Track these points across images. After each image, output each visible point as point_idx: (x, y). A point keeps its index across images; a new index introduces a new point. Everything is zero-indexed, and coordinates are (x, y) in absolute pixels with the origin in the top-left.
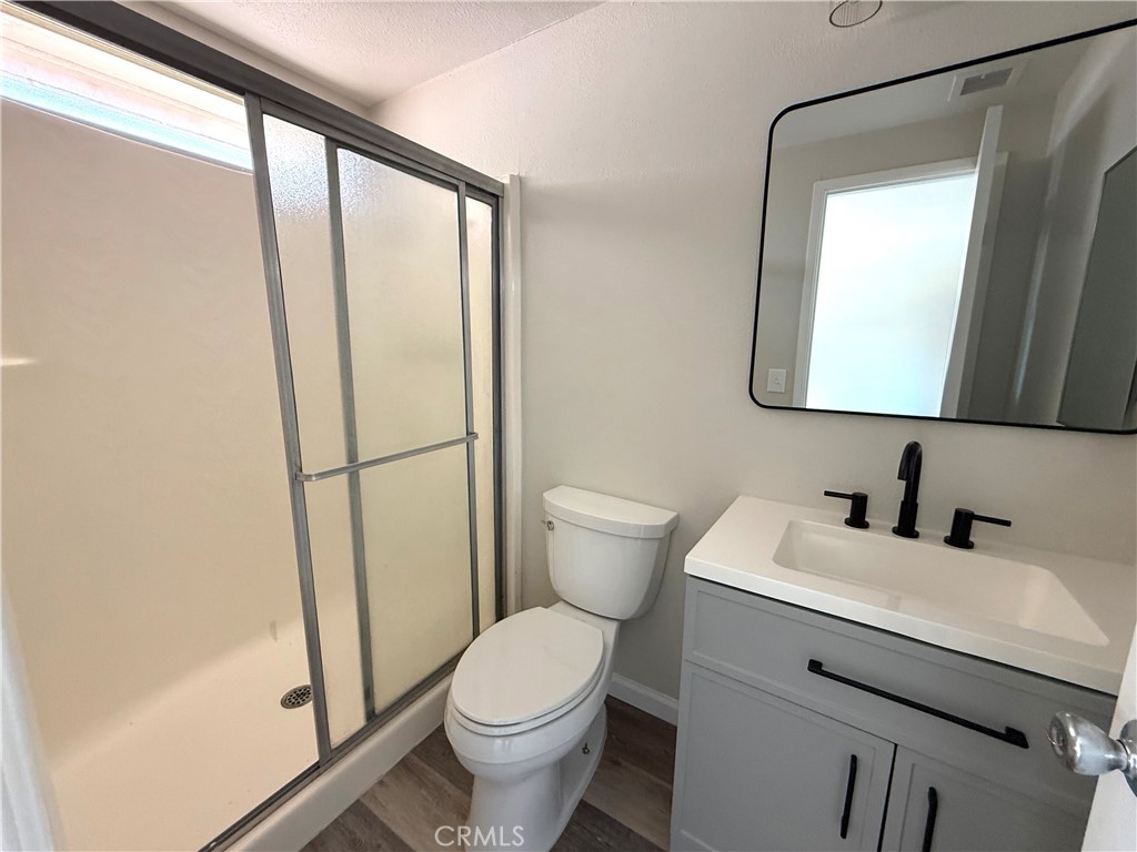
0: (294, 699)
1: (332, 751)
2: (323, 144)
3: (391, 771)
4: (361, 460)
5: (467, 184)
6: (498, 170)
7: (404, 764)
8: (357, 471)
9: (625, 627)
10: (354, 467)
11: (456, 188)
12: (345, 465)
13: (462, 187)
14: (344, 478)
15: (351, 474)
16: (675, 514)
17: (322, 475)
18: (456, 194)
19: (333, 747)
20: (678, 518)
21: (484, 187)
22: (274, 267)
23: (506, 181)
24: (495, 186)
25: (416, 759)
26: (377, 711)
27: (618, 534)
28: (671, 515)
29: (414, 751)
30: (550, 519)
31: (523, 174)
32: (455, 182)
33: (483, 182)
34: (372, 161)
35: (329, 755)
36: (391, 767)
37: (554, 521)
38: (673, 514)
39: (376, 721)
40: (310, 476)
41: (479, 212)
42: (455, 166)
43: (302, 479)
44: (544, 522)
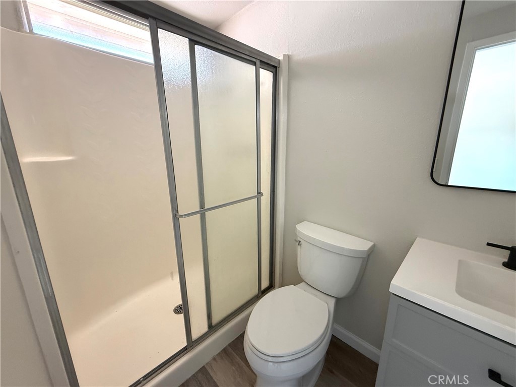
0: (178, 310)
1: (192, 342)
2: (188, 43)
3: (219, 353)
4: (206, 207)
5: (261, 61)
6: (276, 53)
7: (225, 350)
8: (205, 213)
9: (338, 301)
10: (203, 211)
11: (254, 64)
12: (198, 210)
13: (258, 63)
14: (198, 216)
15: (201, 214)
16: (373, 243)
17: (188, 215)
18: (255, 67)
19: (193, 340)
20: (374, 247)
21: (269, 62)
22: (164, 110)
23: (281, 58)
24: (275, 62)
25: (230, 350)
26: (213, 324)
27: (338, 252)
28: (370, 244)
29: (230, 345)
30: (299, 239)
31: (290, 53)
32: (254, 60)
33: (269, 60)
34: (212, 51)
35: (192, 344)
36: (219, 352)
37: (301, 241)
38: (371, 244)
39: (213, 329)
40: (182, 215)
41: (266, 76)
42: (254, 51)
43: (178, 217)
44: (296, 240)
